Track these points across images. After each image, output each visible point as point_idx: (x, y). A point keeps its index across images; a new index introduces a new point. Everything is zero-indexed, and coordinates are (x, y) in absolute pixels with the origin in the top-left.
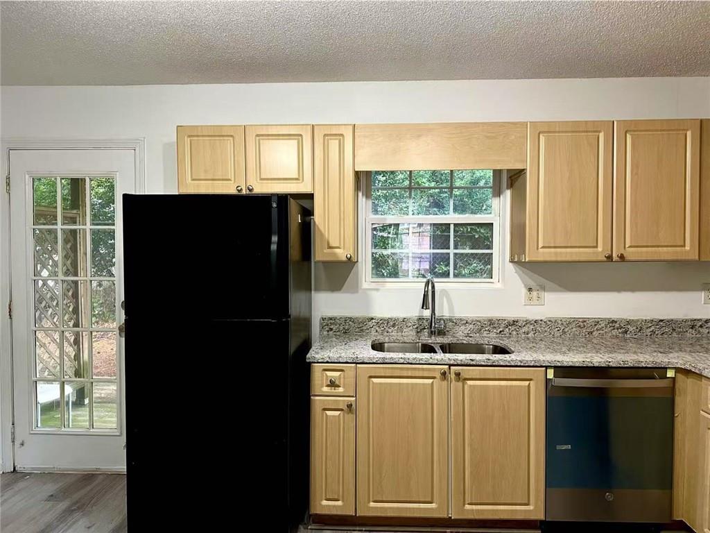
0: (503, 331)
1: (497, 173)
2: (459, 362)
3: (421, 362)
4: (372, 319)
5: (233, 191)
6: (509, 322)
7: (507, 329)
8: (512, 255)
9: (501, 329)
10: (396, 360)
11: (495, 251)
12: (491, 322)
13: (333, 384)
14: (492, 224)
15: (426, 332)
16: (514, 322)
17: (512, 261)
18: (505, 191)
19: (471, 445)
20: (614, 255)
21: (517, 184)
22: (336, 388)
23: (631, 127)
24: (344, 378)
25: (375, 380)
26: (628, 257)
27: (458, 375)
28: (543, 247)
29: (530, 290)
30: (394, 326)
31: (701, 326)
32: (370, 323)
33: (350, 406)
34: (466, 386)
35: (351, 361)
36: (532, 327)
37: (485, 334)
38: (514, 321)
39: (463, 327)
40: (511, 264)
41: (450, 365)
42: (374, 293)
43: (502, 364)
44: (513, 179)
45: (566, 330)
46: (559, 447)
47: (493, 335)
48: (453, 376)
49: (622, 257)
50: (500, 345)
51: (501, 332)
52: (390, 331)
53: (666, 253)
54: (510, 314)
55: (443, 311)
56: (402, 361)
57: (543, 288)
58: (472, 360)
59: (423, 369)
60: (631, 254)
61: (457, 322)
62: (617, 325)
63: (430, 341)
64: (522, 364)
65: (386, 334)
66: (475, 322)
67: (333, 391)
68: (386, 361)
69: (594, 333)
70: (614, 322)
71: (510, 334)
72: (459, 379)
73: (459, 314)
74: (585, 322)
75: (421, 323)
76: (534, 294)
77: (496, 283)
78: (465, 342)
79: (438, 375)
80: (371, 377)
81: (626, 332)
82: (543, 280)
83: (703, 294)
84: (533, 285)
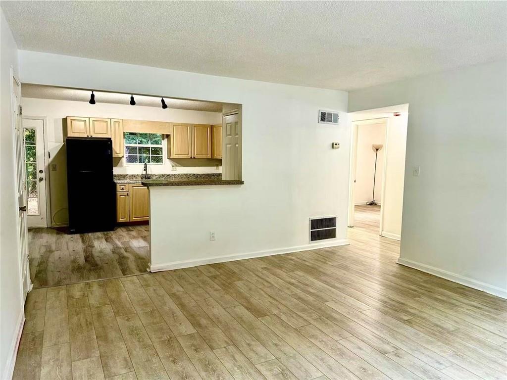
1: (163, 135)
5: (86, 136)
6: (167, 175)
7: (167, 177)
8: (168, 156)
9: (165, 178)
11: (163, 155)
12: (163, 175)
13: (123, 189)
14: (162, 148)
16: (169, 175)
17: (168, 158)
18: (165, 139)
20: (192, 157)
21: (168, 138)
23: (195, 126)
24: (126, 187)
25: (134, 187)
28: (175, 155)
30: (134, 177)
31: (215, 175)
32: (127, 176)
33: (127, 194)
35: (127, 183)
36: (174, 176)
37: (161, 178)
39: (155, 177)
42: (127, 167)
44: (168, 136)
47: (163, 179)
49: (194, 157)
53: (204, 157)
54: (168, 173)
55: (149, 172)
57: (176, 166)
60: (196, 157)
61: (153, 175)
66: (158, 175)
70: (194, 174)
73: (153, 173)
74: (187, 175)
75: (143, 176)
76: (174, 167)
77: (164, 164)
80: (132, 187)
82: (176, 164)
83: (215, 167)
84: (173, 165)
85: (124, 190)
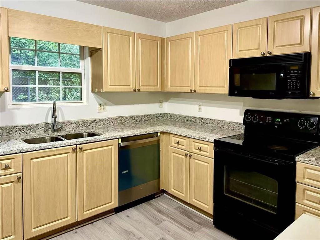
0: (89, 125)
1: (82, 48)
2: (81, 143)
3: (62, 146)
4: (16, 126)
6: (92, 121)
7: (91, 125)
8: (93, 89)
9: (88, 125)
10: (48, 147)
11: (83, 87)
12: (84, 122)
13: (6, 168)
14: (81, 73)
15: (50, 131)
17: (93, 92)
18: (87, 58)
19: (87, 182)
20: (136, 90)
21: (95, 55)
22: (8, 170)
23: (140, 37)
24: (14, 163)
25: (34, 160)
26: (141, 90)
27: (81, 149)
28: (110, 85)
29: (100, 105)
30: (30, 129)
31: (159, 116)
32: (15, 129)
33: (19, 178)
34: (84, 154)
35: (19, 152)
36: (102, 122)
37: (81, 128)
38: (94, 120)
39: (70, 126)
40: (92, 93)
41: (77, 145)
42: (16, 111)
43: (101, 140)
44: (95, 52)
45: (115, 122)
46: (123, 173)
47: (85, 128)
48: (78, 150)
49: (139, 90)
50: (91, 132)
51: (88, 126)
52: (28, 132)
53: (152, 89)
54: (92, 118)
55: (60, 119)
56: (51, 147)
57: (106, 104)
58: (87, 140)
59: (63, 149)
61: (66, 123)
62: (133, 118)
63: (55, 135)
64: (109, 139)
65: (25, 134)
66: (76, 123)
67: (6, 172)
68: (42, 148)
69: (126, 122)
70: (132, 117)
71: (92, 126)
72: (81, 151)
73: (67, 119)
74: (122, 118)
75: (47, 126)
76: (102, 107)
77: (84, 102)
78: (73, 133)
79: (71, 151)
80: (32, 159)
81: (136, 121)
82: (105, 101)
83: (159, 104)
84: (101, 103)
85: (12, 170)
